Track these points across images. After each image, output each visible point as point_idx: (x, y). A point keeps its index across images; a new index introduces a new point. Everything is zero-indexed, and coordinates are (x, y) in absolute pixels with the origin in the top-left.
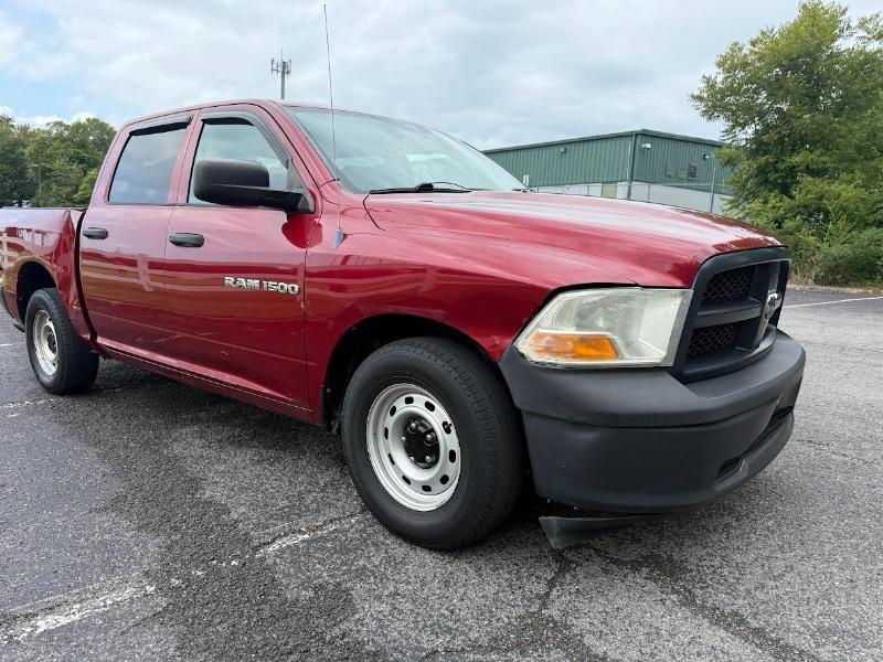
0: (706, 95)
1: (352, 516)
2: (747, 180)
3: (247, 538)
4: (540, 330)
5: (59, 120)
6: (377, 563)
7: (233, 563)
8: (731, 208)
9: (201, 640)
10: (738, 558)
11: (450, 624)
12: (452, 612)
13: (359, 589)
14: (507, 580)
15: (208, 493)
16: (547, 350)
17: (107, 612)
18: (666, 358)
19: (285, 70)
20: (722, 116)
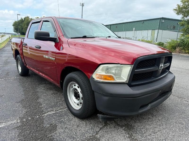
0: (177, 9)
1: (65, 108)
2: (187, 29)
3: (43, 111)
4: (97, 73)
5: (38, 17)
6: (65, 120)
7: (37, 117)
8: (182, 36)
9: (23, 134)
10: (148, 127)
11: (74, 136)
12: (76, 133)
13: (59, 126)
14: (91, 127)
15: (40, 100)
16: (98, 78)
17: (9, 125)
18: (126, 81)
19: (83, 5)
20: (181, 14)
